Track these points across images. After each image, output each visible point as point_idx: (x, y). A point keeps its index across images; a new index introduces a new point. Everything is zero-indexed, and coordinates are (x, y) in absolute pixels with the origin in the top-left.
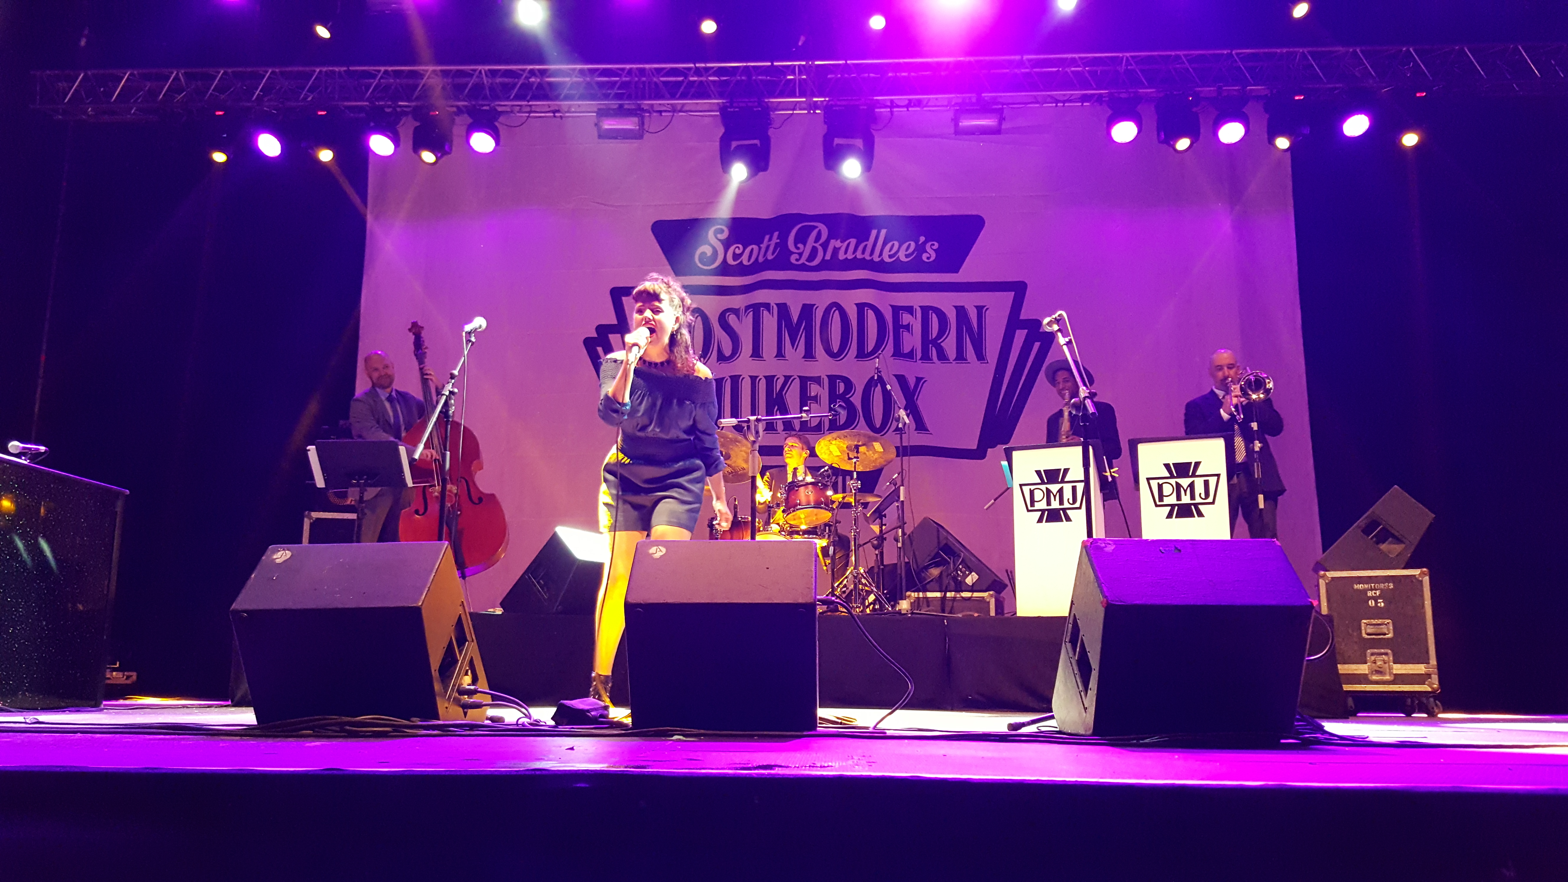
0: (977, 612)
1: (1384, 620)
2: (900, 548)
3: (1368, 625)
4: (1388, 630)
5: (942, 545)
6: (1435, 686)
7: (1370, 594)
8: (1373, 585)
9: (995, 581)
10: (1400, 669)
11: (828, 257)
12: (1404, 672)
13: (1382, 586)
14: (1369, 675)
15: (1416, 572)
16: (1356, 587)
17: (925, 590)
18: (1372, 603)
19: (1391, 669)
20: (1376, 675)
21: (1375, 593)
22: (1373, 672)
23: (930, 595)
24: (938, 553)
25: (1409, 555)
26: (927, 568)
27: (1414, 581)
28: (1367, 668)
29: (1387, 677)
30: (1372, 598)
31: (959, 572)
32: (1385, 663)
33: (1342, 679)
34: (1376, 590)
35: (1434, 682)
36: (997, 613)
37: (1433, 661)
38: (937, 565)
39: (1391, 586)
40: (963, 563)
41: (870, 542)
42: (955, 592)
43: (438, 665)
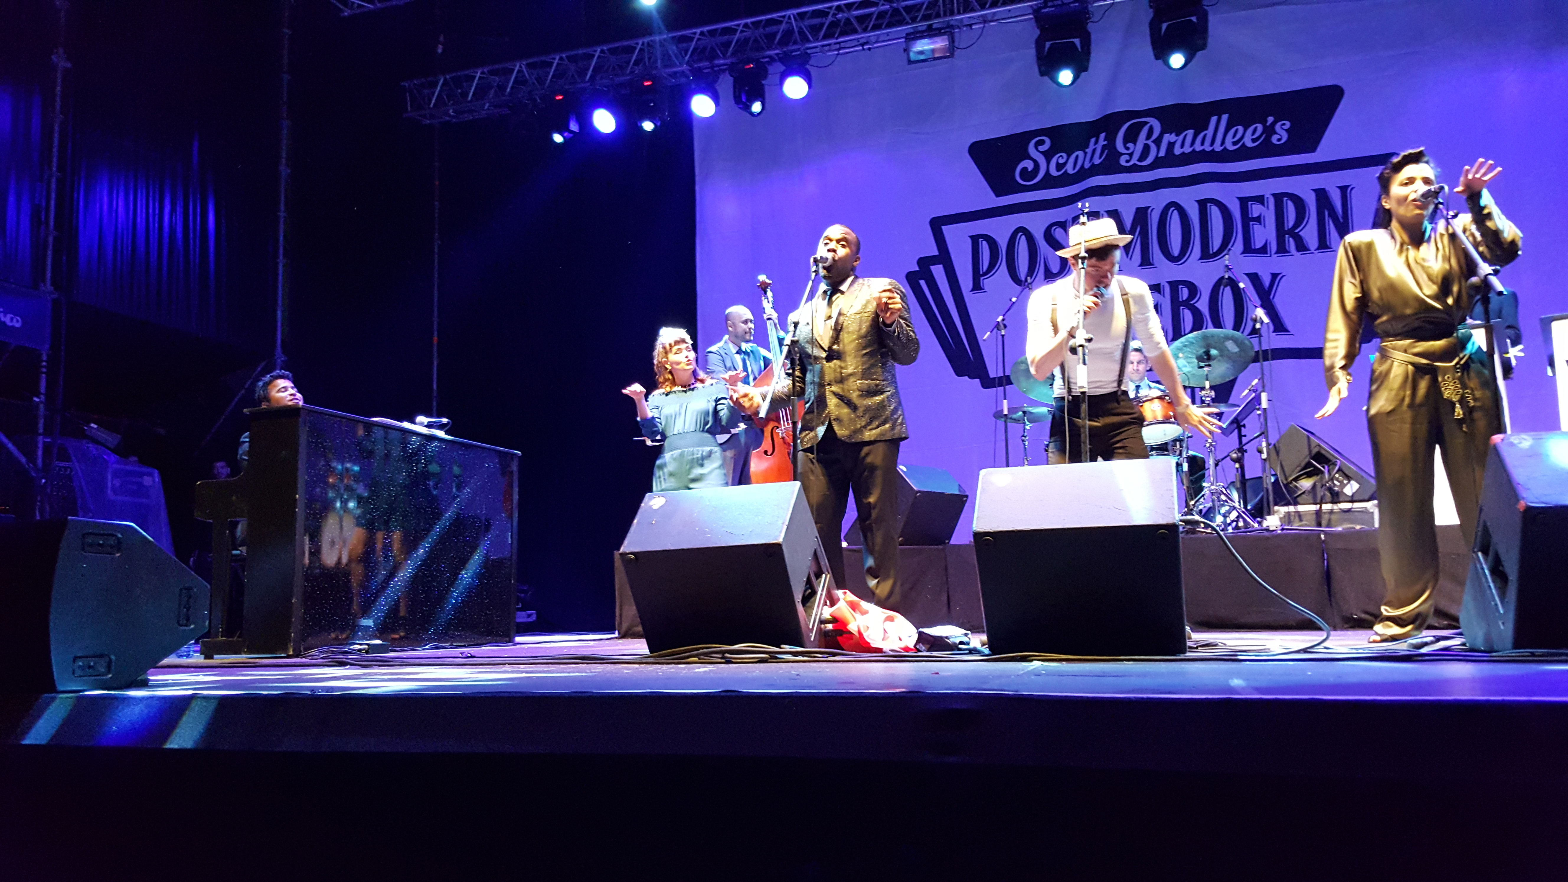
0: (1358, 524)
2: (1265, 460)
5: (1313, 453)
11: (1162, 154)
17: (1296, 504)
24: (1309, 463)
26: (1296, 479)
31: (1335, 482)
38: (1309, 475)
40: (1340, 472)
41: (1229, 455)
42: (1333, 502)
43: (800, 597)
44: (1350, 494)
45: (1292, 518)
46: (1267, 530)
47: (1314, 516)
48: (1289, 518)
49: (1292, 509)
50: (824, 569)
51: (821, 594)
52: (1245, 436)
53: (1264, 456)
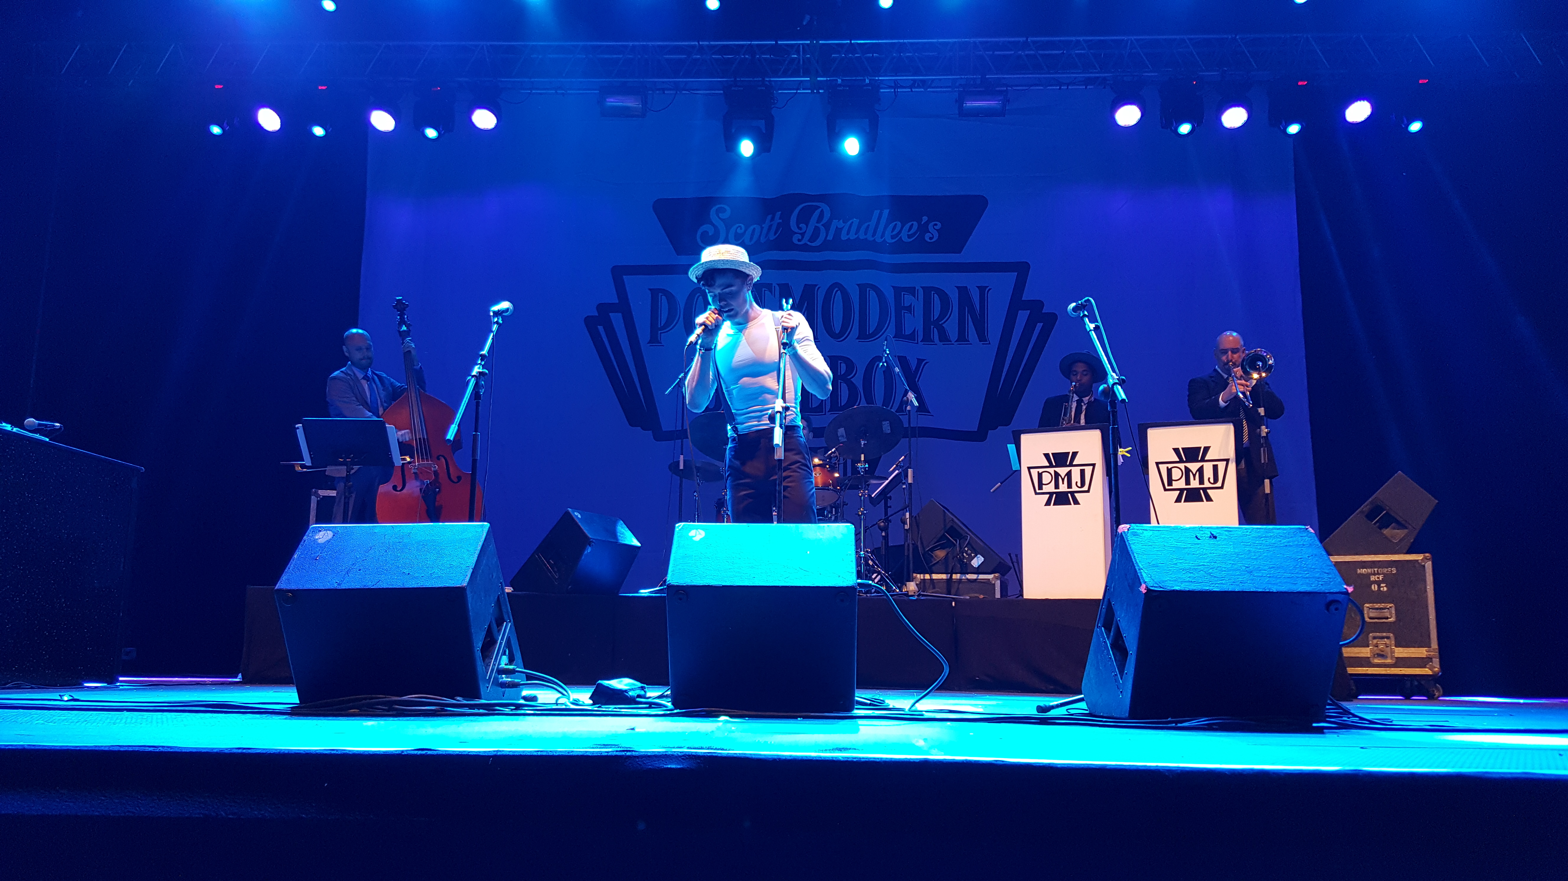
0: (983, 594)
1: (1387, 605)
2: (906, 530)
3: (1370, 609)
4: (1391, 613)
5: (948, 527)
6: (1437, 669)
7: (1373, 578)
8: (1376, 569)
9: (1000, 562)
10: (1401, 652)
11: (830, 238)
12: (1405, 655)
13: (1385, 570)
14: (1371, 659)
15: (1419, 557)
16: (1359, 571)
17: (931, 573)
18: (1375, 587)
19: (1393, 652)
20: (1380, 659)
21: (1378, 578)
22: (1375, 655)
23: (935, 576)
24: (944, 535)
25: (1412, 541)
26: (932, 550)
27: (1417, 565)
28: (1369, 652)
29: (1389, 661)
30: (1375, 582)
31: (965, 554)
32: (1388, 646)
33: (1346, 662)
34: (1378, 574)
35: (1435, 666)
36: (1001, 597)
37: (1435, 645)
38: (942, 547)
39: (1395, 571)
40: (969, 546)
41: (877, 524)
42: (961, 574)
43: (480, 645)
44: (977, 566)
45: (927, 585)
46: (907, 594)
47: (945, 585)
48: (924, 586)
49: (927, 577)
50: (506, 617)
51: (501, 643)
52: (890, 507)
53: (907, 527)
